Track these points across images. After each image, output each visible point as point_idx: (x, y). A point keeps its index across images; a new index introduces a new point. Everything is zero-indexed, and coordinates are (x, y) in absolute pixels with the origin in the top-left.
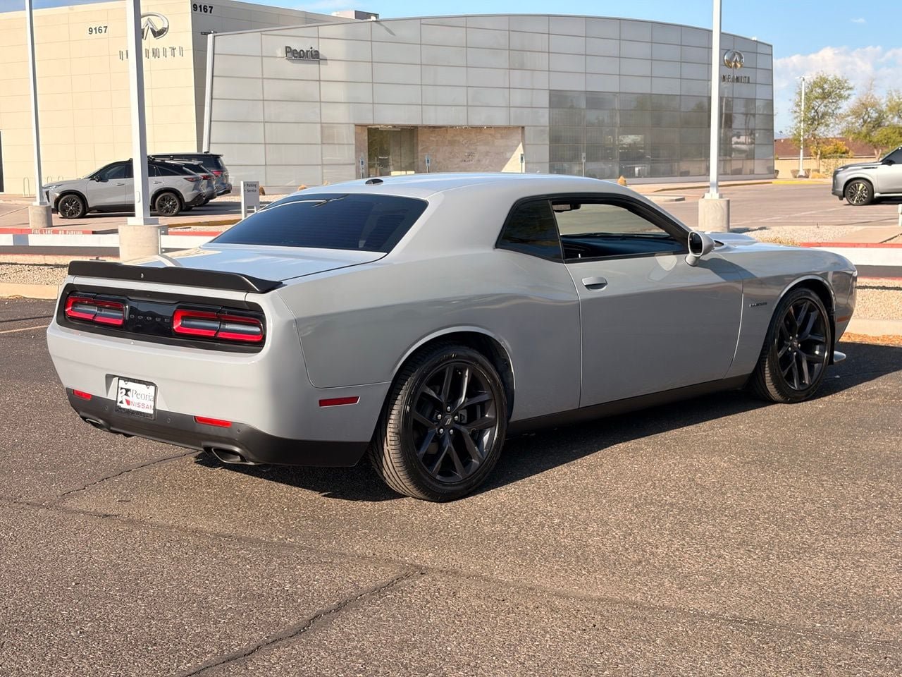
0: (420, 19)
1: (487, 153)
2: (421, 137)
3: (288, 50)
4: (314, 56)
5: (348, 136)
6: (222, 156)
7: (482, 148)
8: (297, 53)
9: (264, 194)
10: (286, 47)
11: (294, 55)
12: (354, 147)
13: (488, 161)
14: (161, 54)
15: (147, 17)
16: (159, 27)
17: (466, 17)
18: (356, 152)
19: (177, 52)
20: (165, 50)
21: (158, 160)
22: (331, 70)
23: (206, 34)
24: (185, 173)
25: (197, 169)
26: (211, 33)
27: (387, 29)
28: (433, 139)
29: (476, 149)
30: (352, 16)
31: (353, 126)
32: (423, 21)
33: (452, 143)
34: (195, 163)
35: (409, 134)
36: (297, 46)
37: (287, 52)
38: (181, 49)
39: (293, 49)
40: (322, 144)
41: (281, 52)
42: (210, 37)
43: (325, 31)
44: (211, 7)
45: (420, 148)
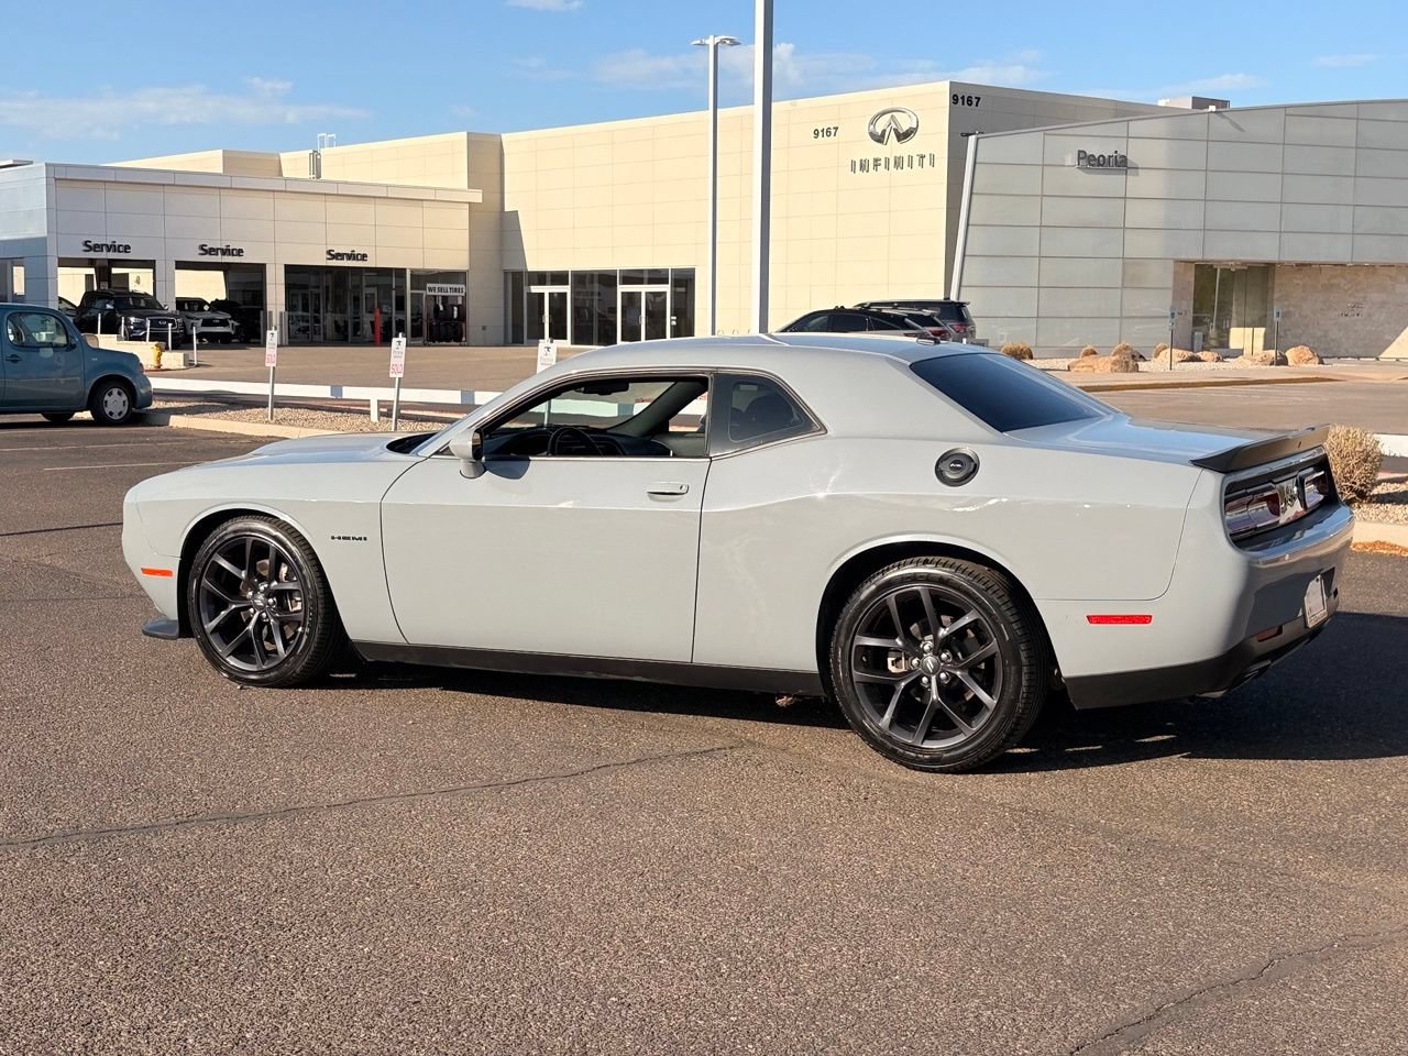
0: (1285, 107)
1: (1383, 304)
2: (1280, 282)
3: (1082, 155)
4: (1120, 164)
5: (1163, 276)
6: (968, 304)
7: (1375, 297)
8: (1095, 159)
9: (1031, 357)
10: (1080, 152)
11: (1091, 162)
12: (1170, 294)
13: (1384, 315)
14: (906, 164)
15: (890, 115)
16: (905, 128)
17: (1358, 103)
18: (1174, 299)
19: (927, 161)
20: (911, 158)
21: (874, 309)
22: (1138, 184)
23: (968, 135)
24: (908, 327)
25: (928, 321)
26: (974, 134)
27: (1232, 123)
28: (1299, 282)
29: (1365, 298)
30: (1188, 105)
31: (1172, 262)
32: (1289, 111)
33: (1329, 288)
34: (927, 312)
35: (1261, 275)
36: (1094, 149)
37: (1079, 158)
38: (932, 157)
39: (1089, 153)
40: (1123, 287)
41: (1071, 159)
42: (972, 139)
43: (1138, 127)
44: (978, 99)
45: (1276, 295)
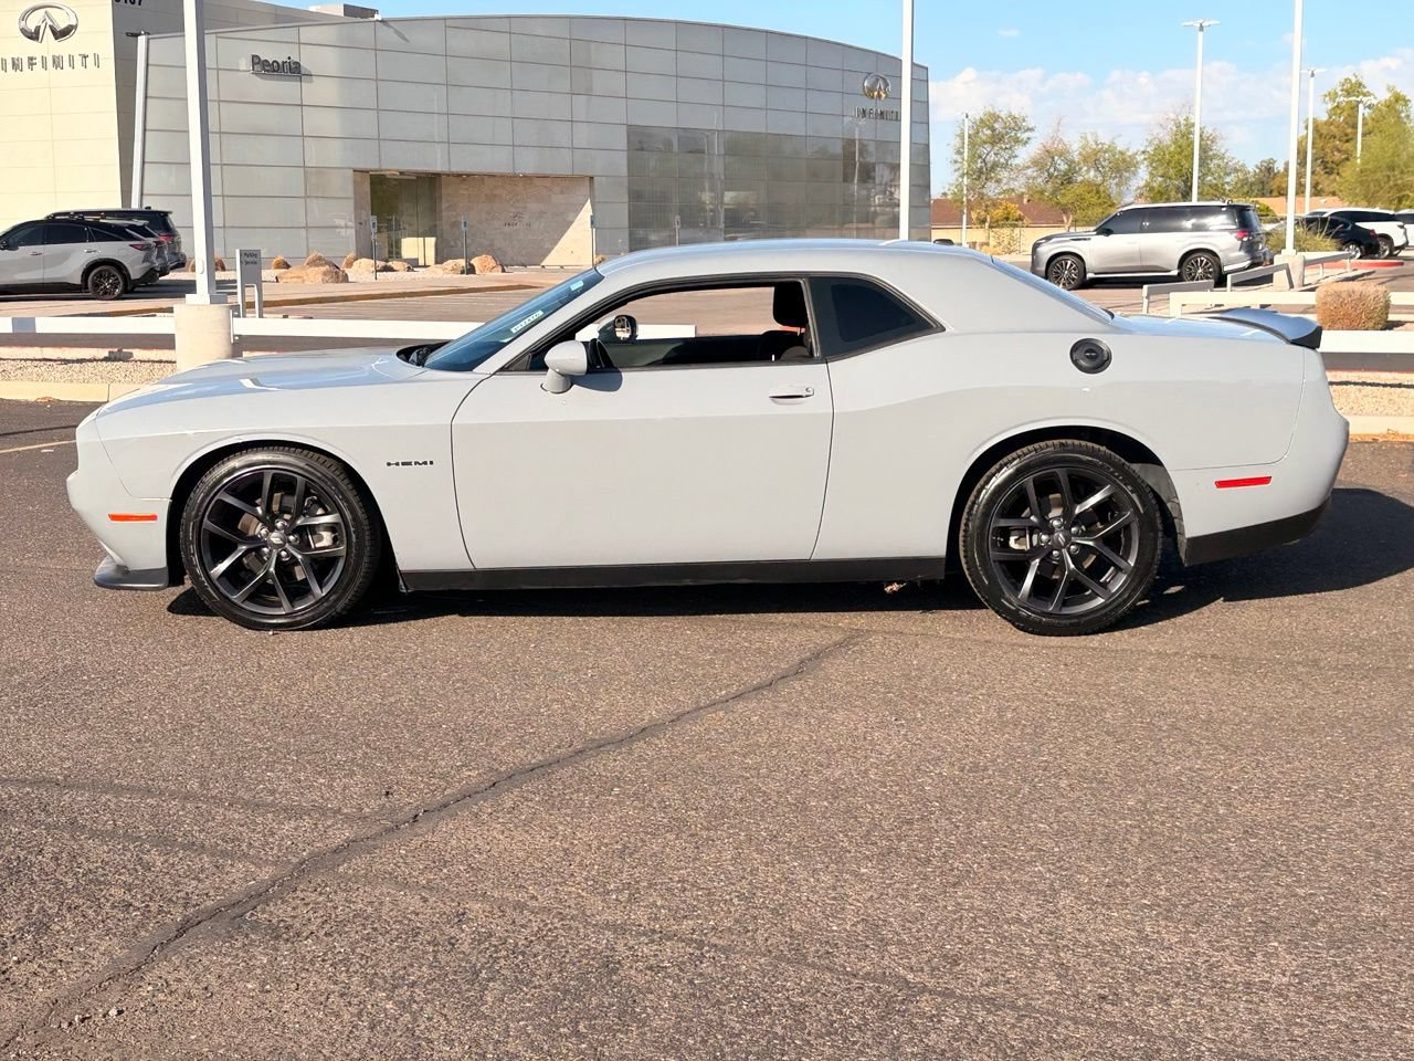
0: (445, 19)
1: (542, 213)
2: (446, 190)
3: (256, 60)
4: (293, 70)
5: (343, 185)
6: (171, 213)
7: (534, 206)
8: (269, 65)
9: (223, 269)
10: (253, 56)
11: (265, 68)
12: (352, 202)
13: (543, 224)
14: (66, 64)
15: (44, 10)
16: (62, 25)
17: (509, 17)
18: (355, 208)
19: (90, 61)
20: (71, 58)
21: (89, 218)
22: (318, 91)
23: (137, 35)
24: (131, 238)
25: (142, 231)
26: (140, 34)
27: (397, 32)
28: (465, 192)
29: (526, 207)
30: (341, 13)
31: (351, 171)
32: (448, 23)
33: (491, 198)
34: (140, 223)
35: (429, 183)
36: (269, 54)
37: (254, 64)
38: (97, 57)
39: (262, 59)
40: (306, 197)
41: (245, 64)
42: (142, 40)
43: (308, 34)
45: (444, 205)
